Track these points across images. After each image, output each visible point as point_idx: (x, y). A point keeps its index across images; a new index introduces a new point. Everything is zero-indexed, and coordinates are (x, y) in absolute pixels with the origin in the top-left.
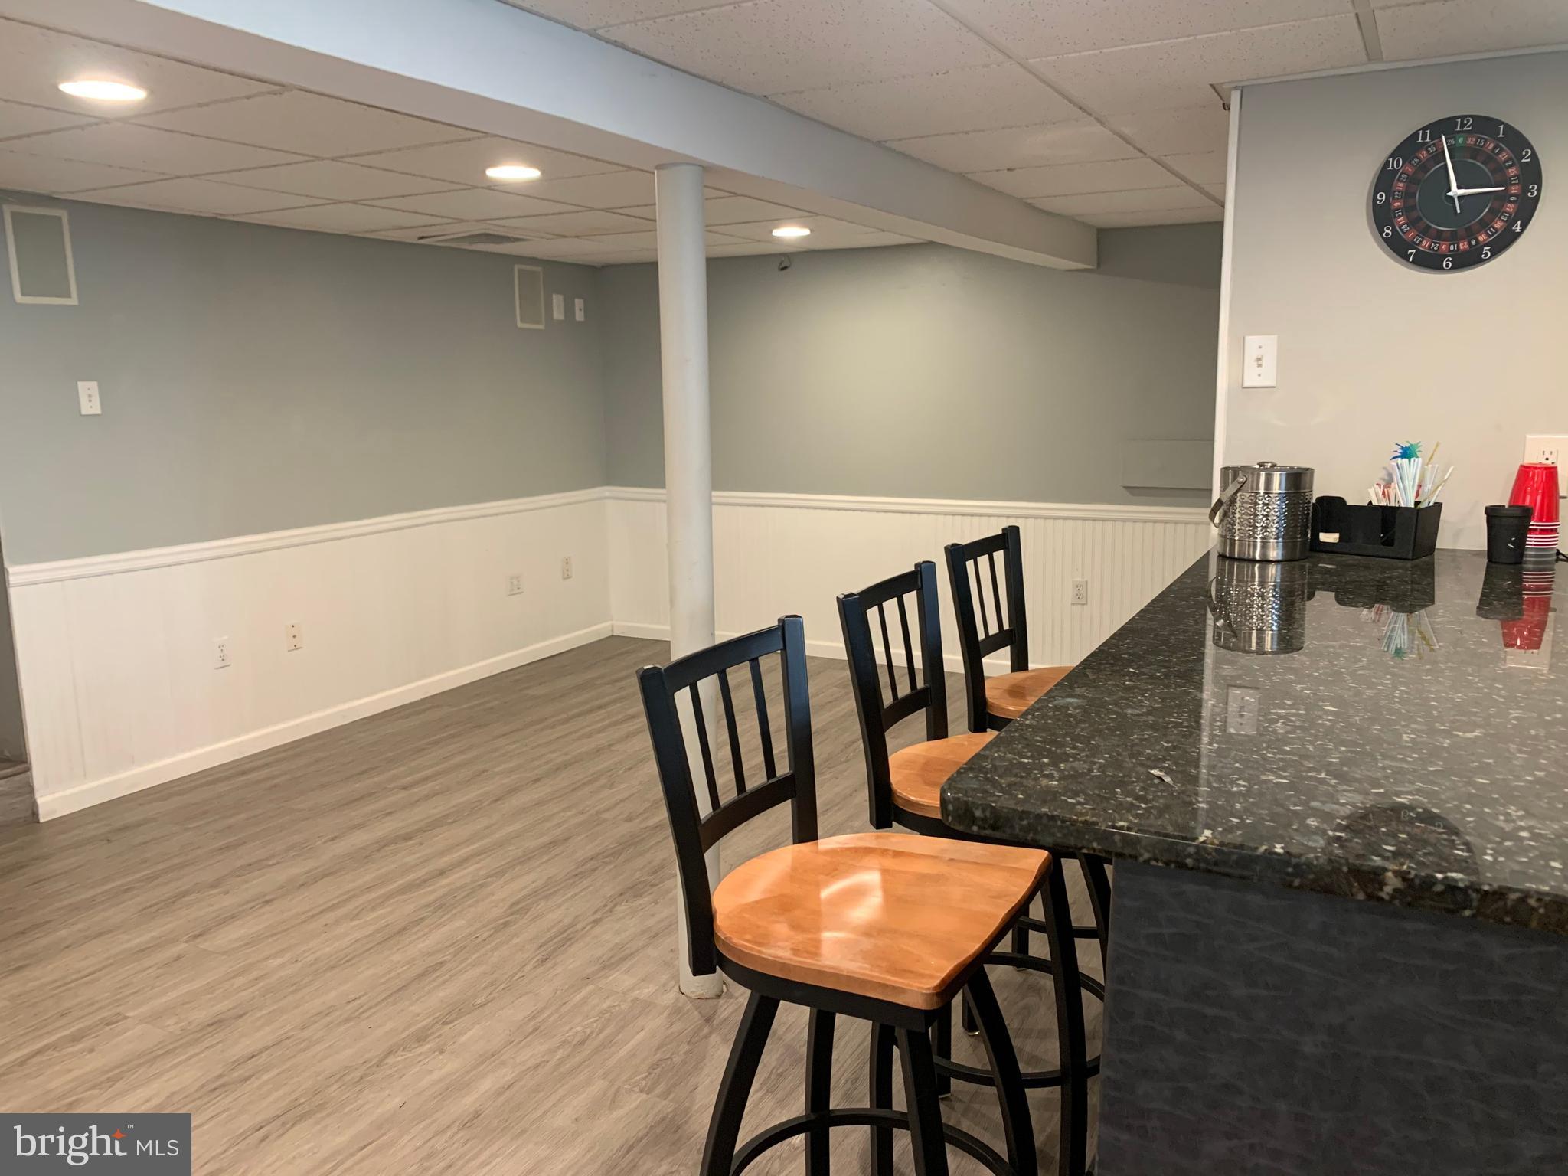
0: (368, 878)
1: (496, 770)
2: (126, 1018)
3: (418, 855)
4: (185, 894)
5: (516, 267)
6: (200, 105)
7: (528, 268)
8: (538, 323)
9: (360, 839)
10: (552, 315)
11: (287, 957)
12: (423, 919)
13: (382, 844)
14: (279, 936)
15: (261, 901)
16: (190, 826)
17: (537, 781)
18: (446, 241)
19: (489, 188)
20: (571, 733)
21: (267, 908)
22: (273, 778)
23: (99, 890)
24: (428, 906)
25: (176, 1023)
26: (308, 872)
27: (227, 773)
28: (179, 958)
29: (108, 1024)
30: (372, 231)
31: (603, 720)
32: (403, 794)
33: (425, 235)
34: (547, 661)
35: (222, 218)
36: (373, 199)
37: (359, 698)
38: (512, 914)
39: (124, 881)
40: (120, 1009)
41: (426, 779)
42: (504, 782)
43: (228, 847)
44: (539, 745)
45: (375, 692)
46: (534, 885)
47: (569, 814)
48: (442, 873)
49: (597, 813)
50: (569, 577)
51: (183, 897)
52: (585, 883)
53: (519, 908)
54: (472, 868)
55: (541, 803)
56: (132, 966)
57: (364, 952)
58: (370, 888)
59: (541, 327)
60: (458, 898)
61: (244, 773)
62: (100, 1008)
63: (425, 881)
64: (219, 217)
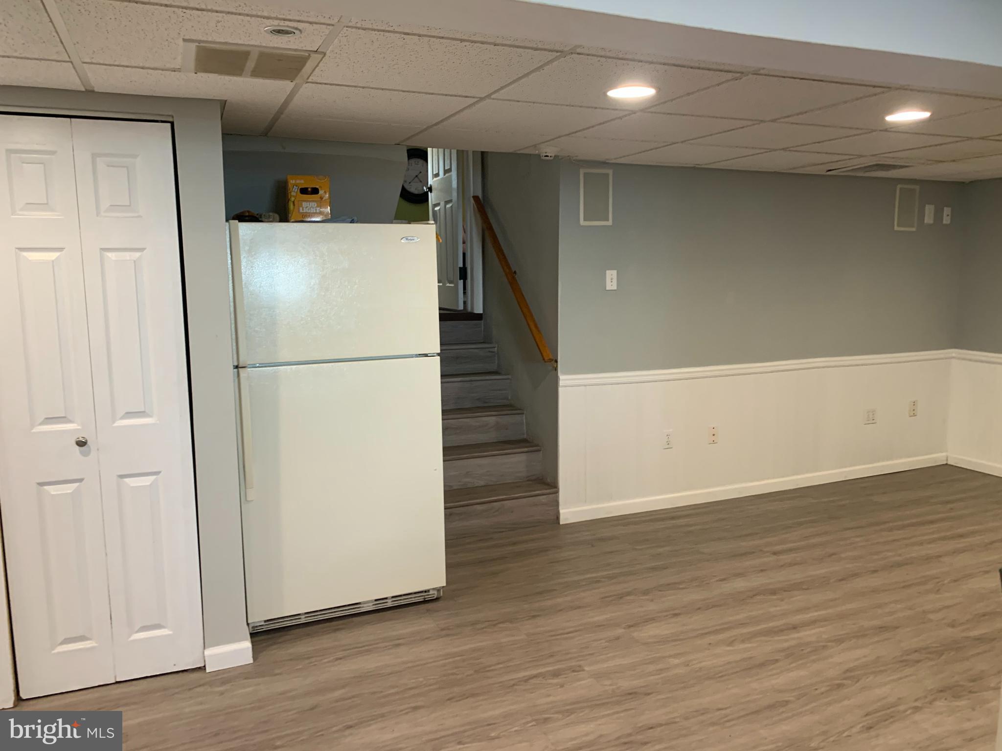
0: (741, 616)
1: (843, 555)
2: (584, 670)
3: (778, 608)
4: (629, 594)
5: (899, 186)
6: (688, 94)
7: (906, 186)
8: (913, 227)
9: (739, 584)
10: (924, 220)
11: (683, 659)
12: (777, 661)
13: (755, 593)
14: (679, 642)
15: (672, 612)
16: (637, 547)
17: (875, 571)
18: (849, 171)
19: (886, 130)
20: (905, 539)
21: (674, 620)
22: (691, 525)
23: (582, 577)
24: (783, 650)
25: (611, 685)
26: (704, 600)
27: (663, 516)
28: (618, 638)
29: (574, 671)
30: (794, 168)
31: (933, 533)
32: (774, 558)
33: (831, 169)
34: (889, 476)
35: (699, 166)
36: (797, 146)
37: (752, 481)
38: (845, 679)
39: (594, 575)
40: (581, 663)
41: (790, 550)
42: (848, 566)
43: (654, 569)
44: (878, 543)
45: (763, 479)
46: (864, 660)
47: (899, 606)
48: (795, 628)
49: (924, 612)
50: (914, 415)
51: (626, 596)
52: (908, 671)
53: (851, 675)
54: (817, 630)
55: (875, 591)
56: (590, 635)
57: (732, 674)
58: (743, 625)
59: (914, 229)
60: (804, 652)
61: (673, 518)
62: (571, 659)
63: (782, 631)
64: (697, 166)
